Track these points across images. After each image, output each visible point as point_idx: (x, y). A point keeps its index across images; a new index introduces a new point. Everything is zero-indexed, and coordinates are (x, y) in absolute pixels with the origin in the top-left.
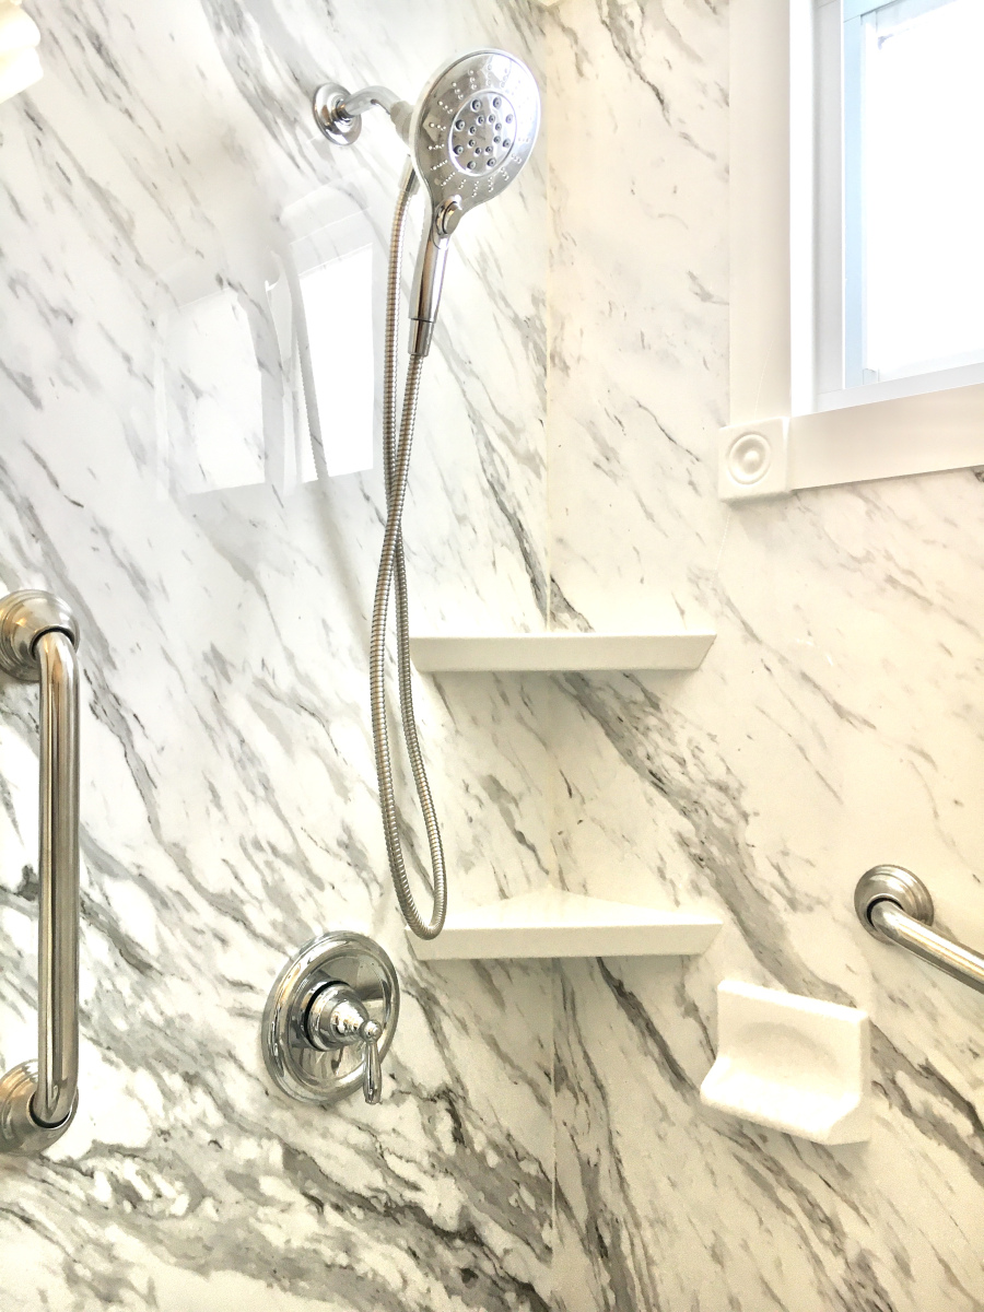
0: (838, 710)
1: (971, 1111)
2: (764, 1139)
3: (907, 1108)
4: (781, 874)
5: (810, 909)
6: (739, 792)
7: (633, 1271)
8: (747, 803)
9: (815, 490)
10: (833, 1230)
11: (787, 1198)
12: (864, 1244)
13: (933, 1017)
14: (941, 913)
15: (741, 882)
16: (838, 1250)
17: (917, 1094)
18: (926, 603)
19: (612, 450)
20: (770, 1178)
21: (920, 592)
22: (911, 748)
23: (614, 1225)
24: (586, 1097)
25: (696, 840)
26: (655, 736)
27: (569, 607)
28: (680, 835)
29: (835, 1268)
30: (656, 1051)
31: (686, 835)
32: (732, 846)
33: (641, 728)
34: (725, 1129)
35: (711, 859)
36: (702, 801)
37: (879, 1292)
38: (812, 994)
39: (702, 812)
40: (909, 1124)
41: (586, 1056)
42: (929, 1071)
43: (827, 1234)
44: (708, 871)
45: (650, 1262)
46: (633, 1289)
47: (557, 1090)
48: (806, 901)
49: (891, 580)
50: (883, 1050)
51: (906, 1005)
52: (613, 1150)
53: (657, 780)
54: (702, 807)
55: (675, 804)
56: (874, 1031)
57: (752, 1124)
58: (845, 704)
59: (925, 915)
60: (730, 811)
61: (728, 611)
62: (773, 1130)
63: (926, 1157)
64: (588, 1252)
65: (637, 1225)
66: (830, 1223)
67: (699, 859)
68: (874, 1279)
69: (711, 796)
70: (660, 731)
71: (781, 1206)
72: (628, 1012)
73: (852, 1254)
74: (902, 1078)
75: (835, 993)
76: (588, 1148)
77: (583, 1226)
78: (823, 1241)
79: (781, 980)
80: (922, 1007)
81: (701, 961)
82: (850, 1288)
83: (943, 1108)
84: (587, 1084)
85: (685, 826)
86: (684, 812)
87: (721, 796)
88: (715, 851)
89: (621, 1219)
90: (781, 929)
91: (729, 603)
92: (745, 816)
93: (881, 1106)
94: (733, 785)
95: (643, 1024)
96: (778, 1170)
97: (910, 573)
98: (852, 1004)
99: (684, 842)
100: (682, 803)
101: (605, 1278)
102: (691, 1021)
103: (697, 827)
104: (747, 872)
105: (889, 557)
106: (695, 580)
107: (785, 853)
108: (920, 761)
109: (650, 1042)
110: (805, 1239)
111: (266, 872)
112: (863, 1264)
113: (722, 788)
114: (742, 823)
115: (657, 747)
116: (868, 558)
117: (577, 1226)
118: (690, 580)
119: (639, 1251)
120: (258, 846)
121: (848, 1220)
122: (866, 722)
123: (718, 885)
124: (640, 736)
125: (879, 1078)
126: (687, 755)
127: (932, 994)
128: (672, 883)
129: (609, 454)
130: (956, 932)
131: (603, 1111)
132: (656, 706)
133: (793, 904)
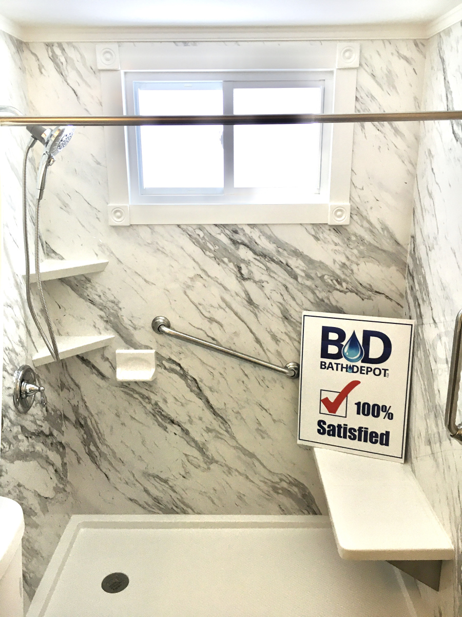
0: (145, 280)
1: (179, 365)
2: (129, 384)
3: (165, 368)
4: (132, 322)
5: (140, 329)
6: (118, 302)
7: (92, 427)
8: (120, 306)
9: (137, 225)
10: (149, 399)
11: (136, 396)
12: (156, 400)
13: (171, 348)
14: (172, 325)
15: (120, 326)
16: (150, 403)
17: (167, 365)
18: (167, 255)
19: (67, 204)
20: (132, 393)
21: (165, 252)
22: (164, 289)
23: (85, 419)
24: (73, 390)
25: (105, 316)
26: (90, 290)
27: (54, 252)
28: (100, 316)
29: (149, 407)
30: (96, 372)
31: (102, 315)
32: (117, 317)
33: (85, 287)
34: (118, 385)
35: (111, 321)
36: (107, 306)
37: (160, 408)
38: (141, 349)
39: (107, 309)
40: (166, 371)
41: (72, 379)
42: (170, 359)
43: (147, 400)
44: (110, 324)
45: (97, 423)
46: (92, 432)
47: (62, 390)
48: (139, 328)
49: (158, 249)
50: (159, 357)
51: (164, 346)
52: (83, 400)
53: (92, 302)
54: (107, 307)
55: (98, 307)
56: (157, 353)
57: (126, 382)
58: (147, 279)
59: (169, 326)
60: (116, 308)
61: (112, 255)
62: (132, 382)
63: (170, 377)
64: (76, 428)
65: (92, 416)
66: (148, 398)
67: (107, 322)
68: (159, 406)
69: (110, 305)
70: (92, 288)
71: (134, 398)
72: (86, 364)
73: (153, 402)
74: (164, 362)
75: (147, 347)
76: (74, 402)
77: (74, 422)
78: (146, 403)
79: (132, 347)
80: (168, 346)
81: (109, 347)
82: (153, 410)
83: (174, 366)
84: (73, 386)
85: (102, 313)
86: (101, 309)
87: (113, 305)
88: (112, 318)
89: (87, 416)
90: (132, 335)
91: (112, 253)
92: (120, 309)
93: (160, 369)
94: (116, 301)
95: (91, 366)
96: (134, 390)
97: (163, 248)
98: (151, 349)
99: (101, 317)
100: (100, 307)
101: (83, 432)
102: (107, 362)
103: (105, 313)
104: (122, 322)
105: (157, 243)
106: (100, 246)
107: (132, 317)
108: (167, 292)
109: (94, 370)
110: (141, 403)
111: (9, 356)
112: (156, 404)
113: (113, 302)
114: (120, 311)
115: (91, 292)
116: (152, 243)
117: (72, 423)
118: (99, 246)
119: (93, 422)
120: (6, 349)
121: (152, 396)
122: (153, 284)
123: (113, 327)
124: (85, 290)
125: (158, 363)
126: (101, 294)
127: (170, 342)
128: (99, 329)
129: (66, 205)
130: (175, 328)
131: (79, 391)
132: (89, 281)
133: (135, 329)
